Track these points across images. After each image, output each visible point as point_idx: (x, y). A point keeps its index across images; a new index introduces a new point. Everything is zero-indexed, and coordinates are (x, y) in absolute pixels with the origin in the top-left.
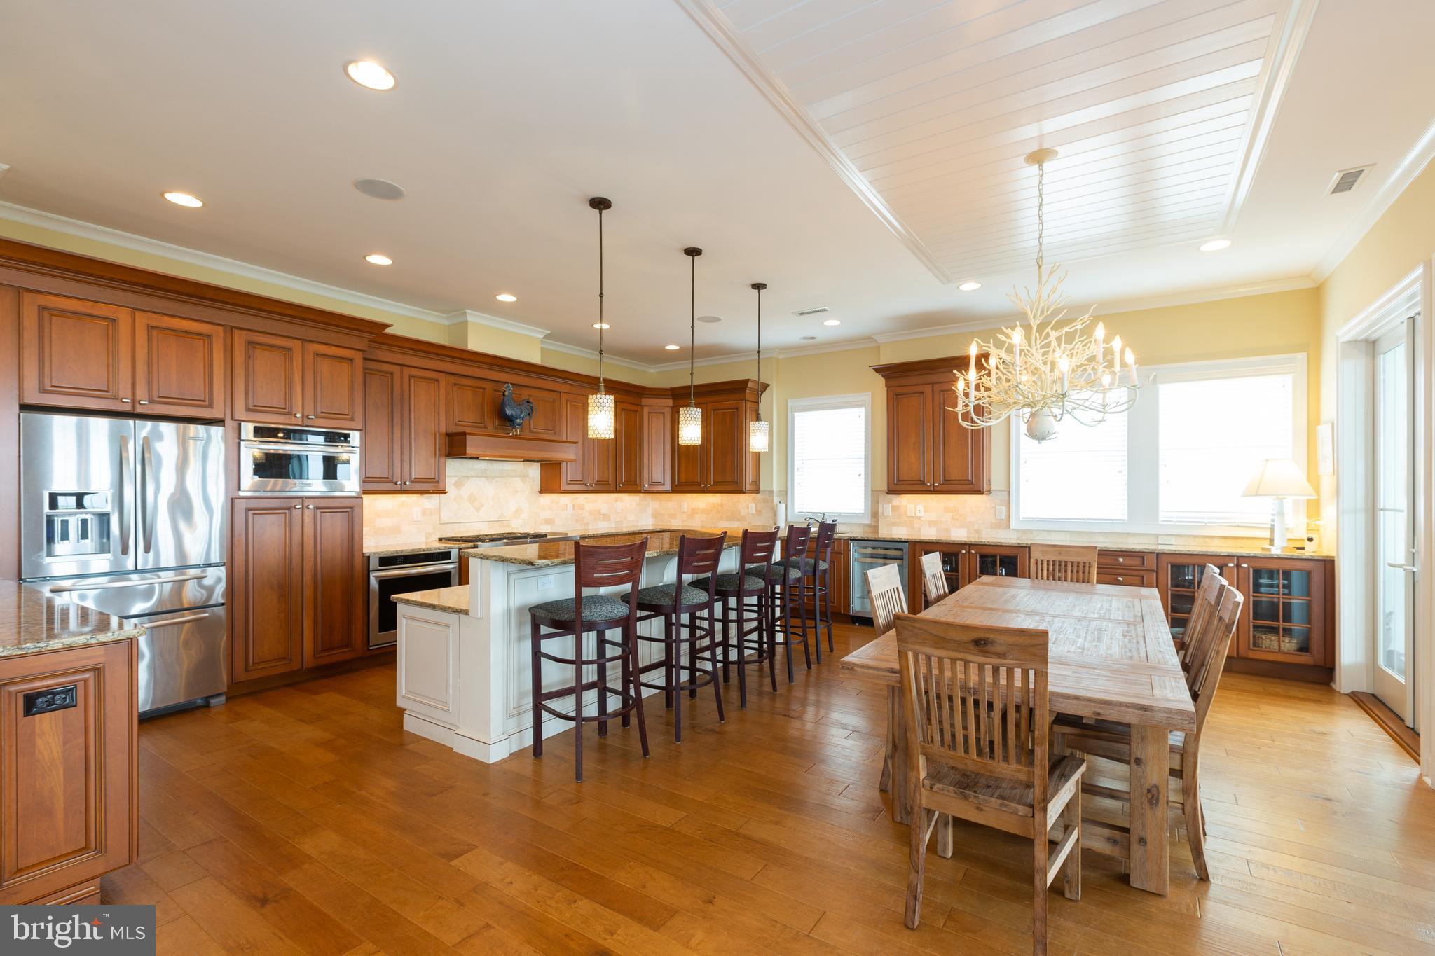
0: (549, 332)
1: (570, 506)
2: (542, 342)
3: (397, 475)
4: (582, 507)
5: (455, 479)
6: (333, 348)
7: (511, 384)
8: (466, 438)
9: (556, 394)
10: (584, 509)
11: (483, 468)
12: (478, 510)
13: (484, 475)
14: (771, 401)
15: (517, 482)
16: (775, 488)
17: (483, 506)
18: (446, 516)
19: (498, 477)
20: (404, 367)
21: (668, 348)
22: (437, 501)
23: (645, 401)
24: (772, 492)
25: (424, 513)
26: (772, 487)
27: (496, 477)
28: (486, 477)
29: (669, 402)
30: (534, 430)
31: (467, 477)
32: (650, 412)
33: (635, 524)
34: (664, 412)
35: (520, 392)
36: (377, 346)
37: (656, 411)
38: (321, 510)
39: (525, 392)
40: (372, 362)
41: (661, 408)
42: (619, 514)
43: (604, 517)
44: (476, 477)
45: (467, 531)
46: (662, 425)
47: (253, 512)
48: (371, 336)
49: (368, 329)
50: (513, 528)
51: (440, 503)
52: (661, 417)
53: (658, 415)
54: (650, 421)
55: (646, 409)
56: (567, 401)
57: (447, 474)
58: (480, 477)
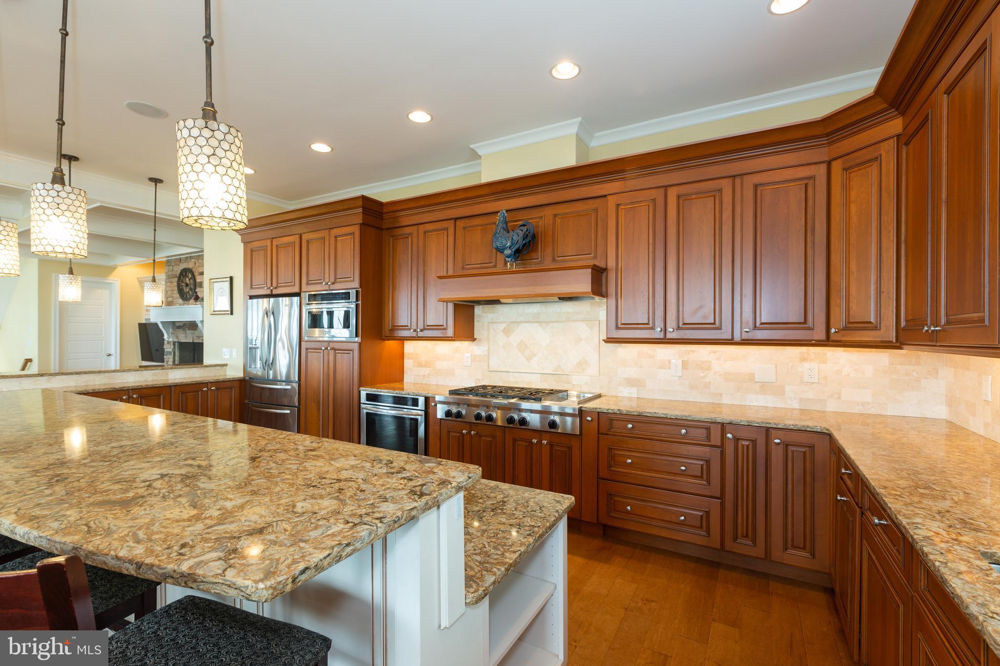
3: (414, 324)
4: (706, 367)
5: (503, 326)
6: (343, 229)
10: (709, 369)
11: (535, 311)
12: (529, 359)
13: (536, 320)
15: (582, 329)
17: (535, 355)
18: (494, 363)
19: (554, 322)
20: (420, 226)
22: (486, 348)
25: (474, 358)
27: (552, 322)
28: (538, 322)
29: (896, 125)
30: (560, 258)
31: (517, 322)
32: (845, 169)
33: (873, 411)
34: (881, 155)
35: (541, 215)
36: (398, 214)
37: (858, 161)
38: (337, 352)
39: (549, 212)
40: (397, 229)
41: (872, 148)
42: (815, 385)
43: (765, 388)
44: (526, 322)
45: (516, 382)
46: (875, 189)
47: (309, 350)
48: (360, 210)
49: (354, 206)
50: (574, 385)
51: (489, 350)
52: (874, 170)
53: (865, 168)
54: (846, 188)
55: (837, 166)
56: (618, 205)
57: (495, 321)
58: (531, 322)
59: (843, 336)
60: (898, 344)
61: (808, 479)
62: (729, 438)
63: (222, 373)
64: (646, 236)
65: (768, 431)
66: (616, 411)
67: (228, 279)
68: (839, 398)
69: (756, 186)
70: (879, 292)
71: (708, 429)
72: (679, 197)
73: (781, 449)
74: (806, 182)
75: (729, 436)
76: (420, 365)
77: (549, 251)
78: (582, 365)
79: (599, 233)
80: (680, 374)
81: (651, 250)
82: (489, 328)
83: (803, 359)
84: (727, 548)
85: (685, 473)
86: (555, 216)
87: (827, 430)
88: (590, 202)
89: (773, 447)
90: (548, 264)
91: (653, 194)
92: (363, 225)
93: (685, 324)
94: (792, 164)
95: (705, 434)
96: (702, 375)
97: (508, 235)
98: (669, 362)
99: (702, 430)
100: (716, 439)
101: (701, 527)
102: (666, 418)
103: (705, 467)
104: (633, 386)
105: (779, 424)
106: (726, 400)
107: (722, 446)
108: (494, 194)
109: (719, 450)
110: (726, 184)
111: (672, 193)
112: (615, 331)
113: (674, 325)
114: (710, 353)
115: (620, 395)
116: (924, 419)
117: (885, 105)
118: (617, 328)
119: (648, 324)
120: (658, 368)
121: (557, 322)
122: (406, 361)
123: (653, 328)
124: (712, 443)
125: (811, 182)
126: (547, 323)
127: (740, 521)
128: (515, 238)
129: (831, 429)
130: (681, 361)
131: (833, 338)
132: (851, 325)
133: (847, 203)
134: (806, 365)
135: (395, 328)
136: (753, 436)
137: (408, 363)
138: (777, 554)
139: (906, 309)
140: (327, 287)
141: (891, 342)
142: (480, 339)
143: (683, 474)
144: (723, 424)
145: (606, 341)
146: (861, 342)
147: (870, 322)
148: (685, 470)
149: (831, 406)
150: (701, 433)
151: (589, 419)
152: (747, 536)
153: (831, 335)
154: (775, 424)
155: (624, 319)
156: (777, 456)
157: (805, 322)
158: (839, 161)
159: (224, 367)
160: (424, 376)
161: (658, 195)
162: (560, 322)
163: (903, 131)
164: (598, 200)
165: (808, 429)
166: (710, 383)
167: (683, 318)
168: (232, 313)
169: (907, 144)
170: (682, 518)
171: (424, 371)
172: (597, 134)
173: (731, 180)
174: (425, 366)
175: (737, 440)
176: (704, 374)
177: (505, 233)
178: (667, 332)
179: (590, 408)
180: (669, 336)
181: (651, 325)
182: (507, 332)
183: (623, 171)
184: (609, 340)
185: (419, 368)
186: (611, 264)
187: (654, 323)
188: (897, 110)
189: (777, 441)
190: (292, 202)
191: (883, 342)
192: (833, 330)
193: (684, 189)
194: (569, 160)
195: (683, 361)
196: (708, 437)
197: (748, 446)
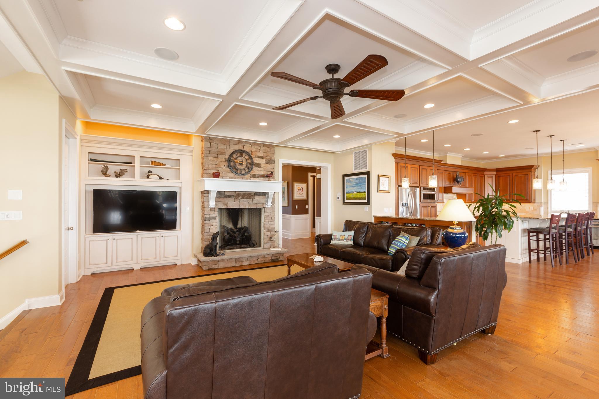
0: (464, 155)
2: (461, 158)
7: (459, 172)
8: (452, 189)
9: (464, 173)
14: (541, 171)
16: (543, 201)
21: (499, 156)
23: (485, 173)
24: (542, 203)
26: (542, 201)
38: (432, 207)
47: (423, 207)
67: (390, 177)
168: (390, 192)
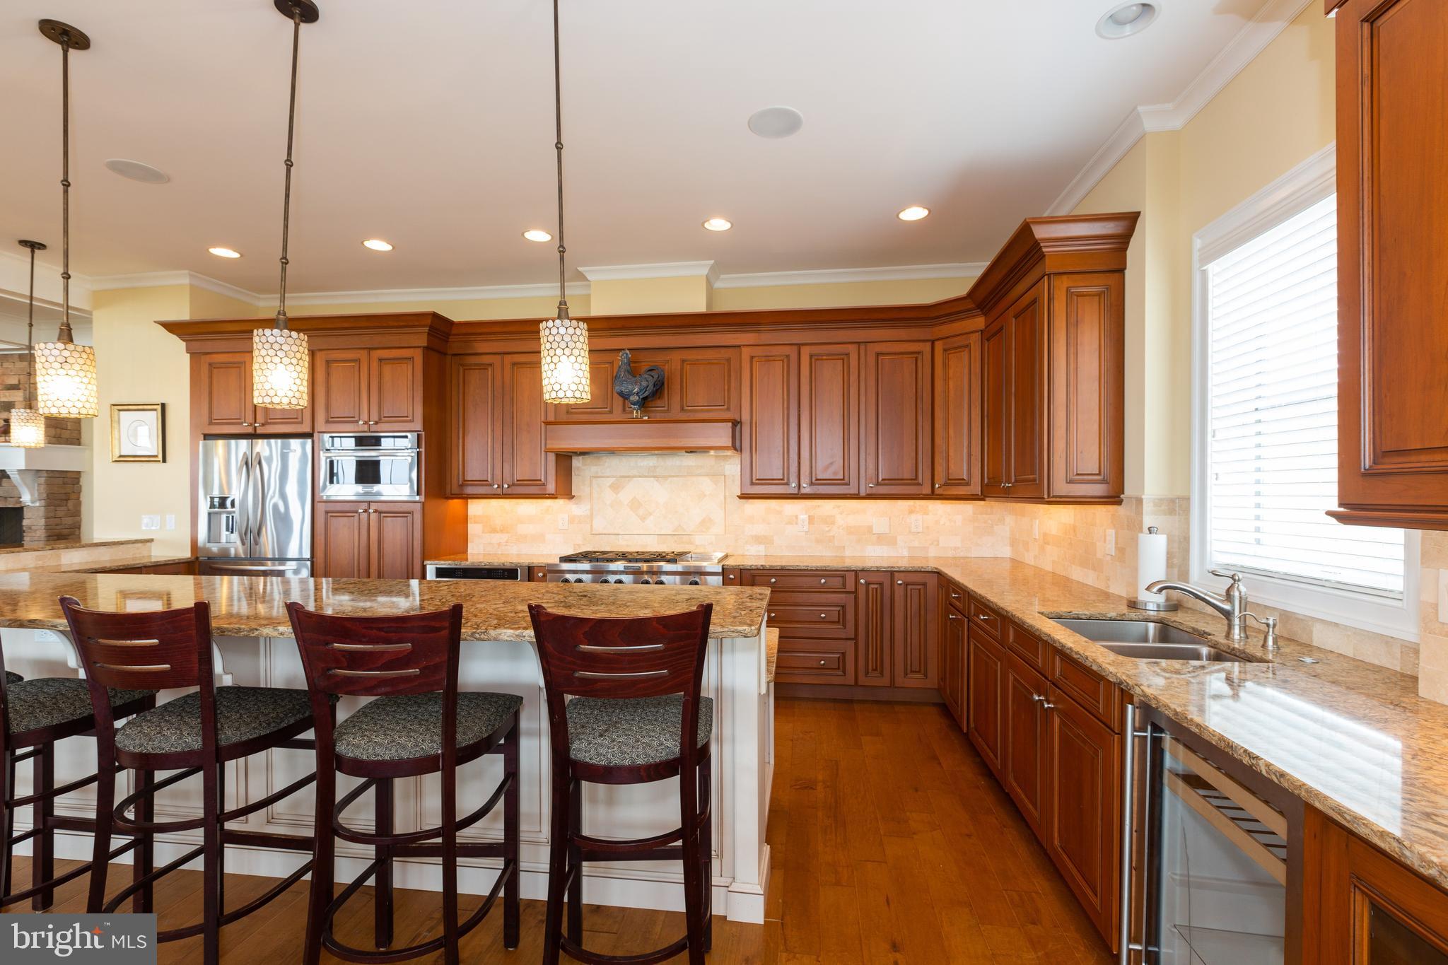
1: (804, 517)
3: (498, 478)
4: (830, 521)
5: (611, 480)
6: (394, 350)
10: (833, 523)
11: (651, 464)
12: (643, 519)
13: (652, 474)
15: (706, 484)
16: (1148, 491)
17: (651, 514)
18: (599, 525)
19: (674, 477)
20: (504, 355)
22: (589, 507)
24: (1141, 501)
25: (572, 520)
26: (1142, 489)
27: (671, 476)
28: (654, 477)
29: (979, 322)
30: (690, 408)
31: (628, 477)
32: (945, 350)
33: (962, 554)
34: (970, 344)
35: (667, 358)
36: (472, 338)
37: (956, 345)
38: (383, 515)
39: (676, 357)
40: (467, 357)
41: (964, 336)
42: (919, 534)
43: (881, 539)
44: (640, 477)
45: (627, 546)
46: (966, 371)
47: (330, 514)
48: (426, 329)
49: (417, 323)
50: (696, 546)
51: (592, 509)
52: (965, 355)
53: (960, 352)
54: (946, 366)
55: (939, 346)
56: (752, 358)
57: (600, 474)
58: (646, 477)
59: (944, 491)
60: (982, 497)
61: (922, 613)
62: (862, 584)
63: (145, 553)
64: (781, 391)
65: (892, 573)
66: (759, 567)
67: (159, 408)
68: (938, 545)
69: (878, 354)
70: (970, 455)
71: (844, 577)
72: (811, 356)
73: (902, 588)
74: (916, 355)
75: (862, 581)
76: (494, 531)
77: (676, 399)
78: (706, 523)
79: (733, 385)
80: (806, 528)
81: (785, 406)
82: (591, 482)
83: (911, 512)
84: (860, 683)
85: (825, 620)
86: (683, 361)
87: (936, 569)
88: (723, 350)
89: (896, 587)
90: (676, 413)
91: (787, 350)
92: (428, 349)
93: (817, 480)
94: (906, 338)
95: (841, 582)
96: (827, 529)
97: (634, 379)
98: (797, 517)
99: (838, 578)
100: (850, 586)
101: (839, 668)
102: (807, 570)
103: (841, 612)
104: (760, 543)
105: (902, 567)
106: (848, 553)
107: (855, 592)
108: (611, 329)
109: (852, 596)
110: (852, 349)
111: (806, 352)
112: (750, 486)
113: (808, 480)
114: (834, 508)
115: (746, 553)
116: (996, 558)
117: (973, 306)
118: (752, 484)
119: (782, 479)
120: (787, 524)
121: (677, 476)
122: (470, 526)
123: (787, 484)
124: (848, 589)
125: (920, 357)
126: (665, 477)
127: (870, 656)
128: (644, 384)
129: (939, 568)
130: (807, 516)
131: (937, 492)
132: (950, 482)
133: (946, 380)
134: (913, 517)
135: (465, 483)
136: (880, 580)
137: (473, 528)
138: (900, 681)
139: (988, 469)
140: (366, 428)
141: (978, 495)
142: (580, 496)
143: (823, 621)
144: (856, 571)
145: (740, 497)
146: (957, 495)
147: (963, 479)
148: (824, 617)
149: (932, 553)
150: (837, 582)
151: (732, 576)
152: (876, 670)
153: (936, 490)
154: (898, 567)
155: (759, 474)
156: (899, 593)
157: (916, 479)
158: (940, 342)
159: (148, 544)
160: (499, 544)
161: (792, 352)
162: (681, 476)
163: (986, 328)
164: (731, 349)
165: (922, 570)
166: (834, 537)
167: (816, 474)
168: (164, 460)
169: (988, 340)
170: (823, 662)
171: (497, 538)
172: (722, 276)
173: (857, 345)
174: (502, 531)
175: (868, 584)
176: (829, 528)
177: (630, 377)
178: (802, 488)
179: (732, 566)
180: (803, 491)
181: (785, 481)
182: (616, 488)
183: (759, 324)
184: (744, 496)
185: (493, 535)
186: (746, 417)
187: (788, 479)
188: (981, 311)
189: (899, 582)
190: (262, 296)
191: (973, 495)
192: (937, 486)
193: (816, 350)
194: (698, 305)
195: (809, 516)
196: (844, 585)
197: (876, 589)
